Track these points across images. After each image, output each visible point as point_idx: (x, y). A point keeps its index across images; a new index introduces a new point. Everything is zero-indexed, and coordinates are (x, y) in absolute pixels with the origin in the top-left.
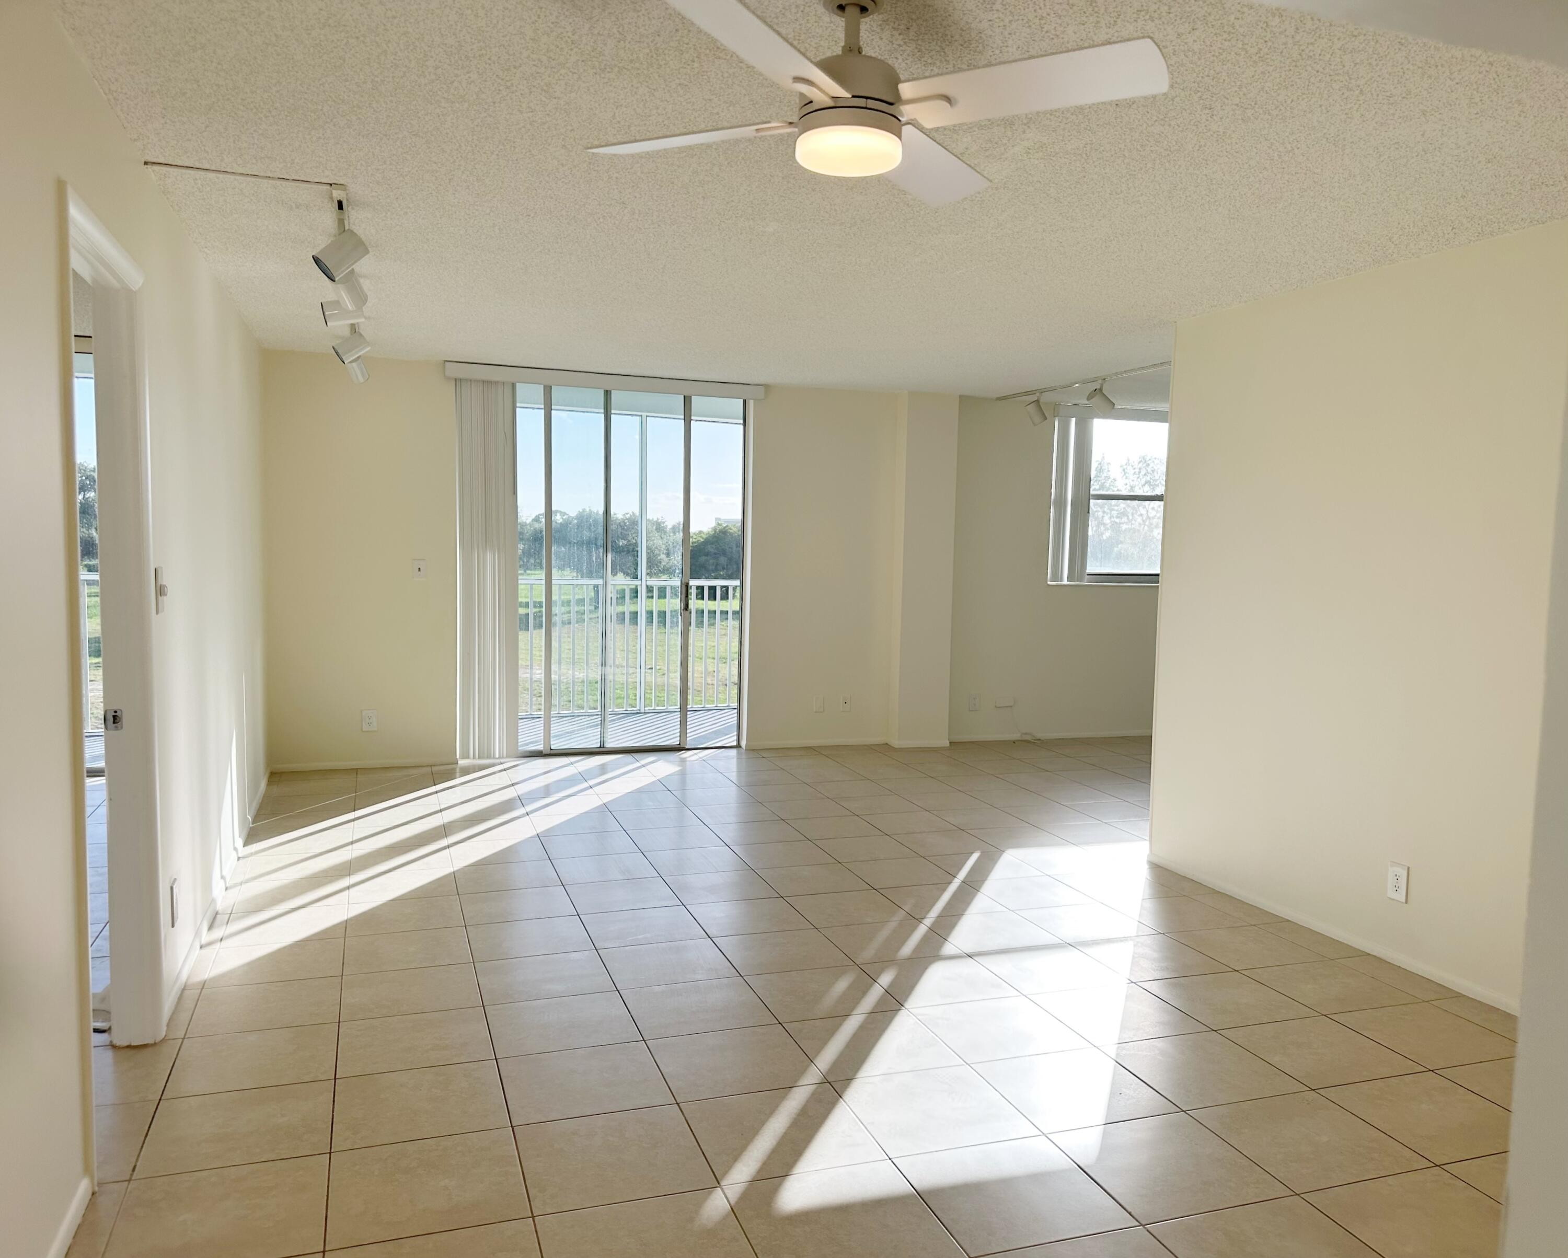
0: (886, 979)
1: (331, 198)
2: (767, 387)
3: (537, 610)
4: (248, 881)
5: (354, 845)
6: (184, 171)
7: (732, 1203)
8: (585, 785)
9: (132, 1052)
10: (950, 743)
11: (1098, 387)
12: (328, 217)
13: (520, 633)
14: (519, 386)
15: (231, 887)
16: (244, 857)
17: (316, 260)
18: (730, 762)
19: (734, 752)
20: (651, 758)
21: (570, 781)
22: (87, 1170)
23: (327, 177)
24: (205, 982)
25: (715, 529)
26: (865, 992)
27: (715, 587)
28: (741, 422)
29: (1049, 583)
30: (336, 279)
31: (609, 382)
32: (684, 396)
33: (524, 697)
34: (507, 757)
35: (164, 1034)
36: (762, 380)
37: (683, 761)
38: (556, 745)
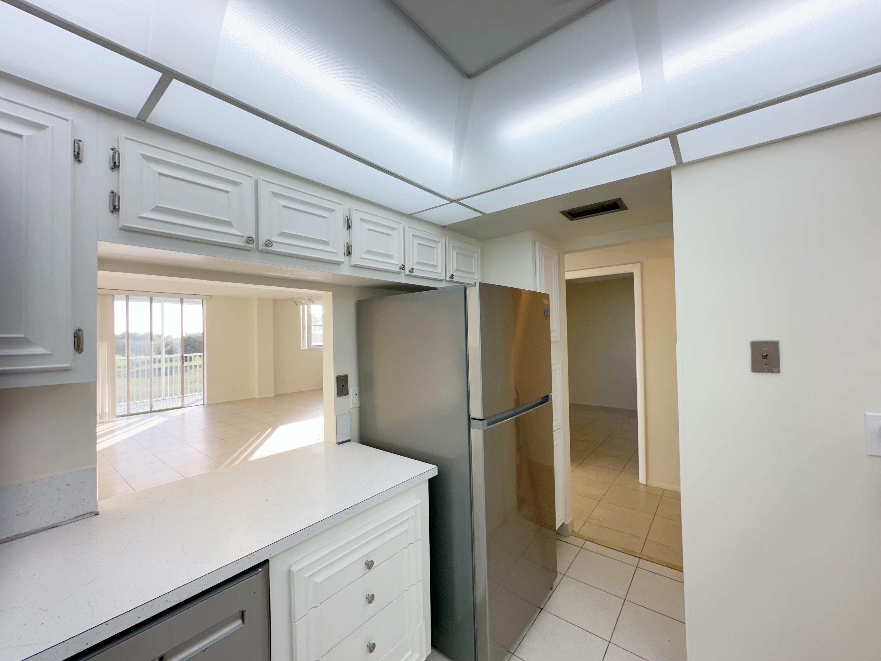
2: (210, 296)
10: (275, 395)
11: (310, 298)
14: (116, 296)
18: (200, 410)
19: (202, 406)
27: (192, 356)
28: (202, 305)
29: (301, 348)
31: (151, 294)
32: (181, 299)
34: (112, 418)
36: (208, 294)
37: (183, 411)
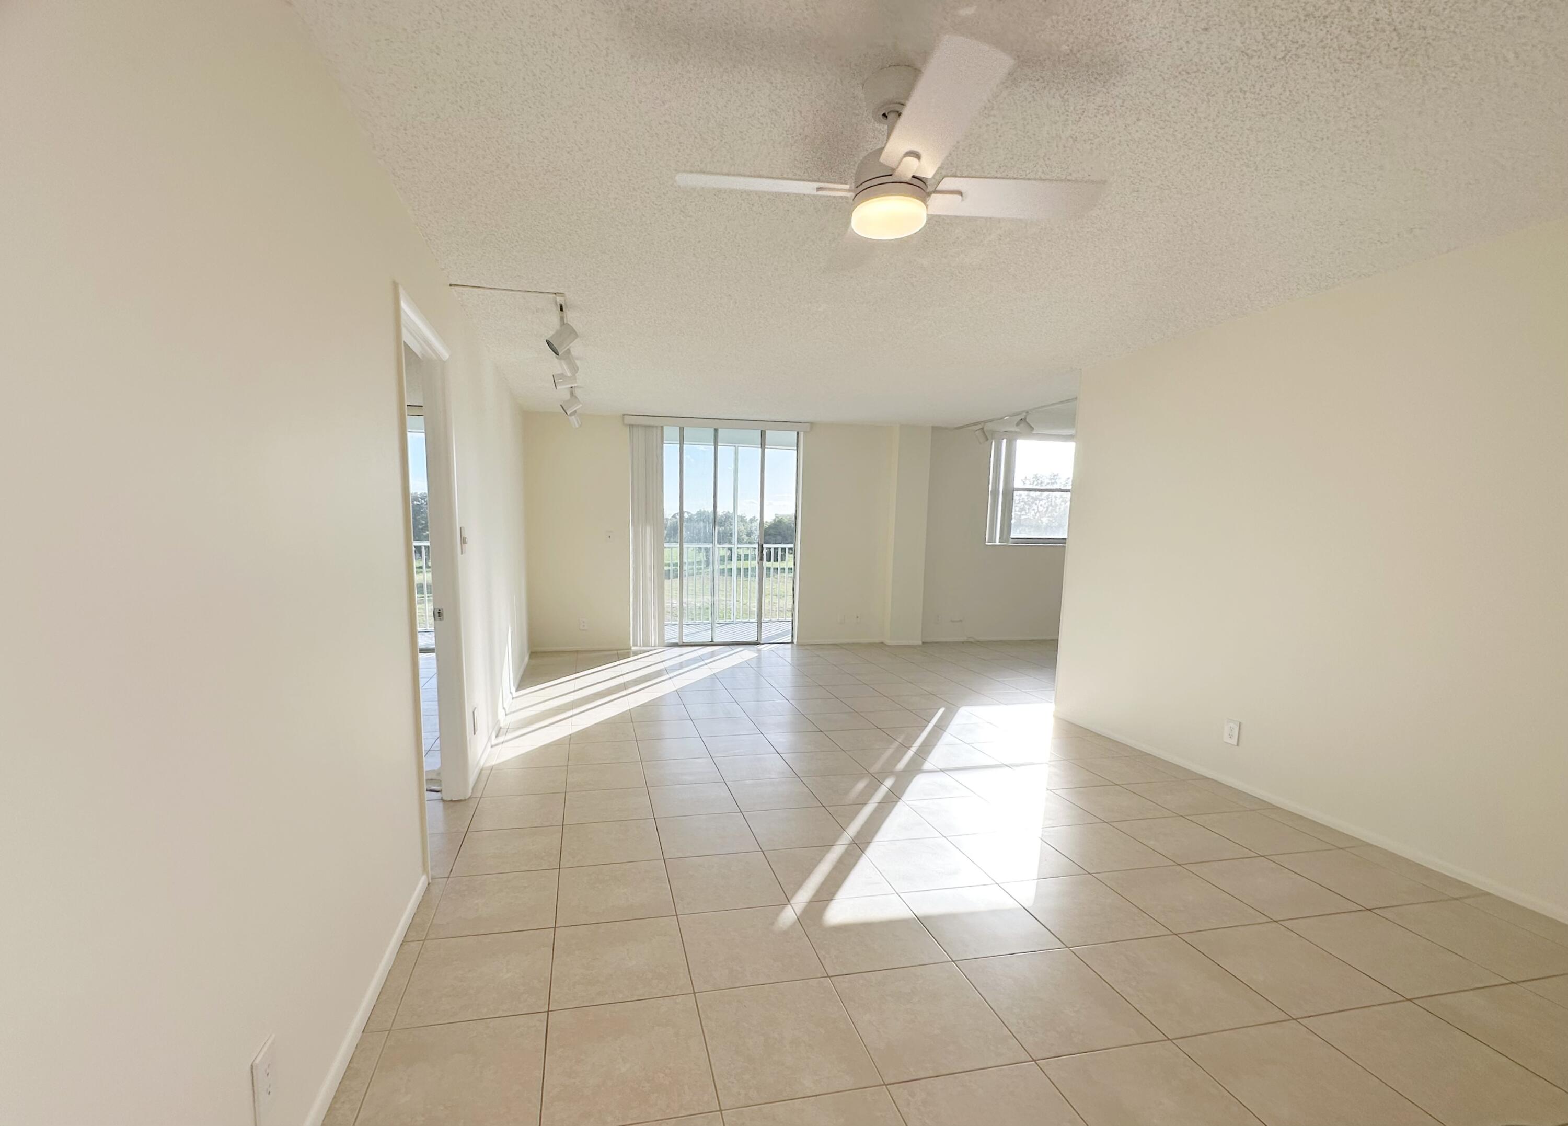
0: (889, 782)
1: (556, 302)
2: (811, 423)
3: (674, 567)
4: (517, 711)
5: (575, 693)
6: (471, 289)
7: (798, 915)
8: (703, 663)
9: (452, 804)
10: (923, 643)
11: (1023, 417)
12: (554, 318)
13: (666, 581)
14: (665, 428)
15: (508, 714)
16: (516, 698)
17: (548, 342)
18: (787, 652)
19: (789, 646)
20: (740, 648)
21: (695, 660)
22: (425, 870)
23: (553, 288)
24: (493, 767)
25: (775, 520)
26: (876, 790)
27: (778, 548)
28: (795, 448)
29: (987, 544)
30: (560, 354)
33: (667, 616)
34: (659, 646)
35: (470, 794)
36: (809, 419)
37: (759, 650)
38: (686, 640)
